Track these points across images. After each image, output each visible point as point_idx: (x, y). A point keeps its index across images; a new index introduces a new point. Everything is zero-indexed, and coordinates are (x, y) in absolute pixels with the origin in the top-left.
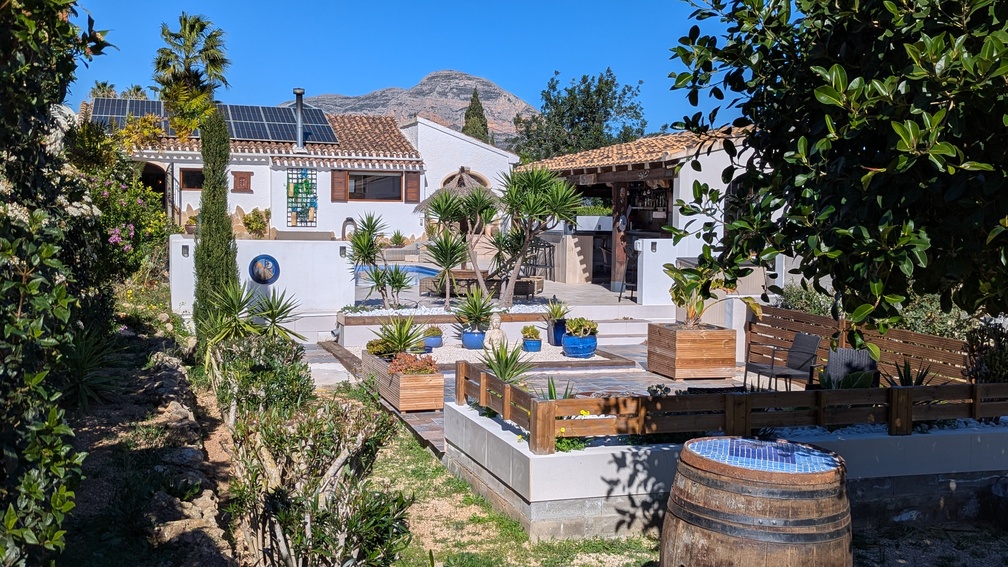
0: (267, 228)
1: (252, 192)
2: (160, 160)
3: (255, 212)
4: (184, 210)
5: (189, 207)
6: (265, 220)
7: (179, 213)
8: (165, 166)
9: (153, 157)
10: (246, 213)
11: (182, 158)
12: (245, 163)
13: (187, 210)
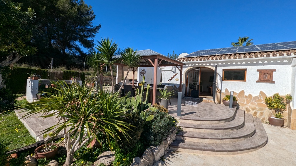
0: (287, 107)
1: (274, 82)
2: (212, 66)
3: (276, 96)
4: (223, 91)
5: (227, 90)
6: (285, 102)
7: (220, 92)
8: (213, 68)
9: (208, 64)
10: (268, 96)
11: (224, 64)
12: (269, 64)
13: (225, 92)
